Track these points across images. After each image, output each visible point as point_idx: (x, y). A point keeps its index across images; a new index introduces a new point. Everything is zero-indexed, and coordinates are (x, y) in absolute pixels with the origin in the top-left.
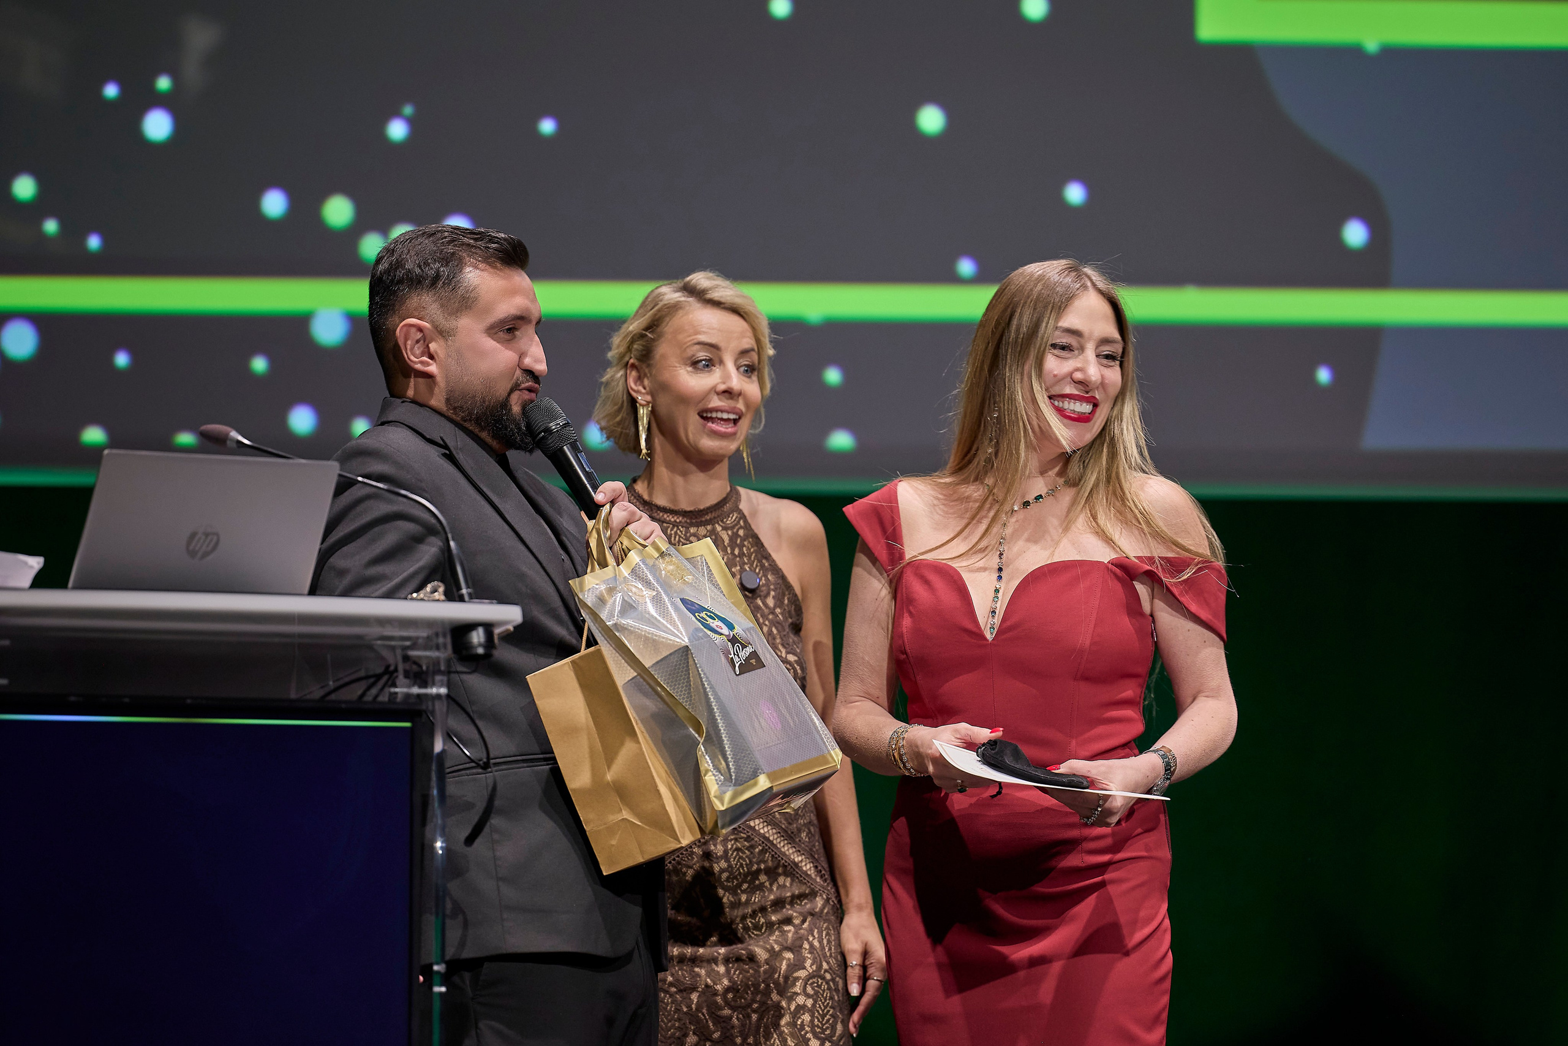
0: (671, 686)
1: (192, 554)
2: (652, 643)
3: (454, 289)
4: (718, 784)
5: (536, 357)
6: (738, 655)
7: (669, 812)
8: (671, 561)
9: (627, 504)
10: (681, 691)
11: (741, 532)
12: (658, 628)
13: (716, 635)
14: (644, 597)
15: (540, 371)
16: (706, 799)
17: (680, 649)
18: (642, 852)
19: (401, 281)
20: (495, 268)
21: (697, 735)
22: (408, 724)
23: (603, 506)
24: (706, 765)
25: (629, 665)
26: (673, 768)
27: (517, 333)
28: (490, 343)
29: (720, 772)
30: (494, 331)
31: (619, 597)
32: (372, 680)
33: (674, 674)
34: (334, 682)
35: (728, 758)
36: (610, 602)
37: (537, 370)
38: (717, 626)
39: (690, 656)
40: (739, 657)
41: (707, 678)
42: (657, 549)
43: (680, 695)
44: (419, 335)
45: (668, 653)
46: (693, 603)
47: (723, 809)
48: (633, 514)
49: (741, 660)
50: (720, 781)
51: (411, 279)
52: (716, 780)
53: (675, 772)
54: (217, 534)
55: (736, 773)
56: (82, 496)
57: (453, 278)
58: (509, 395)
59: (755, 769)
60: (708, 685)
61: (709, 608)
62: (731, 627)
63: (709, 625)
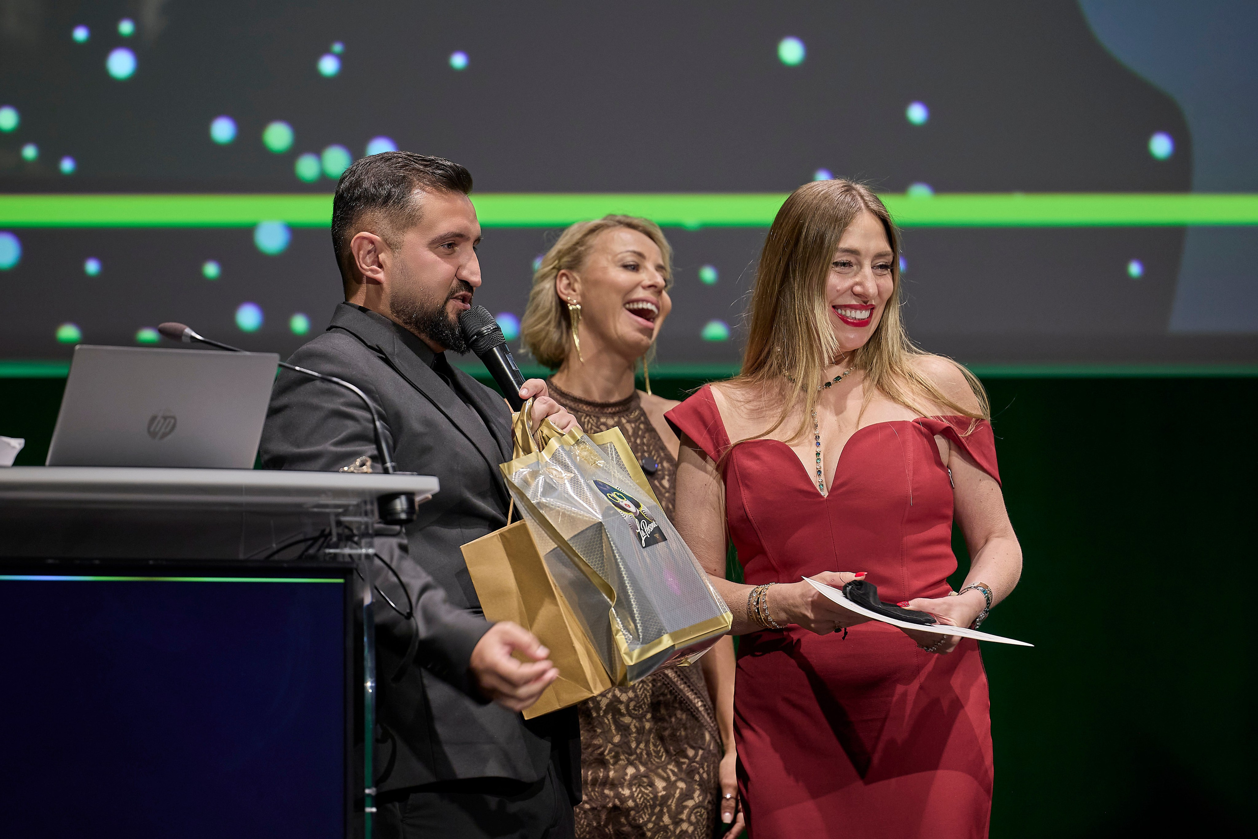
0: (587, 557)
1: (153, 434)
2: (571, 519)
3: (402, 207)
4: (627, 642)
5: (472, 271)
6: (644, 530)
7: (583, 666)
8: (585, 448)
9: (547, 398)
10: (596, 561)
11: (642, 426)
12: (575, 507)
13: (625, 512)
14: (563, 477)
15: (475, 282)
16: (616, 655)
17: (595, 524)
18: (559, 700)
19: (358, 199)
20: (441, 191)
21: (609, 600)
22: (341, 581)
23: (526, 400)
24: (617, 626)
25: (551, 538)
26: (588, 628)
27: (457, 248)
28: (431, 256)
29: (629, 632)
30: (435, 246)
31: (541, 479)
32: (309, 543)
33: (589, 546)
34: (276, 544)
35: (636, 620)
36: (533, 485)
37: (472, 281)
38: (626, 505)
39: (603, 531)
40: (645, 532)
41: (618, 550)
42: (573, 436)
43: (595, 565)
44: (370, 247)
45: (585, 528)
46: (604, 485)
47: (632, 664)
48: (552, 406)
49: (646, 535)
50: (629, 640)
51: (367, 198)
52: (626, 639)
53: (590, 631)
54: (174, 418)
55: (643, 632)
56: (57, 386)
57: (403, 197)
58: (446, 303)
59: (659, 629)
60: (619, 556)
61: (618, 489)
62: (637, 505)
63: (618, 504)
